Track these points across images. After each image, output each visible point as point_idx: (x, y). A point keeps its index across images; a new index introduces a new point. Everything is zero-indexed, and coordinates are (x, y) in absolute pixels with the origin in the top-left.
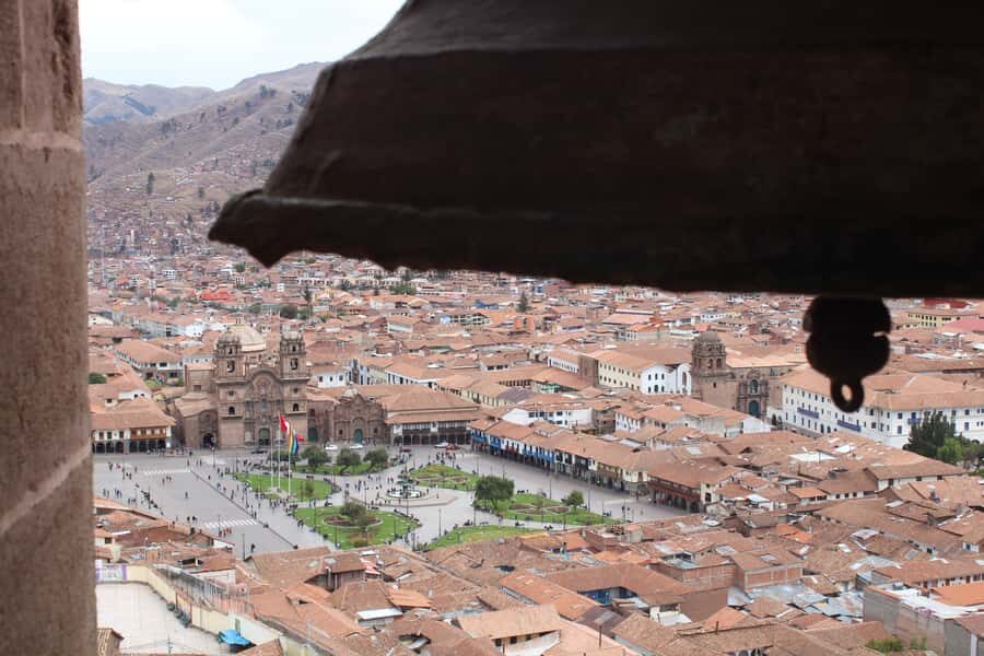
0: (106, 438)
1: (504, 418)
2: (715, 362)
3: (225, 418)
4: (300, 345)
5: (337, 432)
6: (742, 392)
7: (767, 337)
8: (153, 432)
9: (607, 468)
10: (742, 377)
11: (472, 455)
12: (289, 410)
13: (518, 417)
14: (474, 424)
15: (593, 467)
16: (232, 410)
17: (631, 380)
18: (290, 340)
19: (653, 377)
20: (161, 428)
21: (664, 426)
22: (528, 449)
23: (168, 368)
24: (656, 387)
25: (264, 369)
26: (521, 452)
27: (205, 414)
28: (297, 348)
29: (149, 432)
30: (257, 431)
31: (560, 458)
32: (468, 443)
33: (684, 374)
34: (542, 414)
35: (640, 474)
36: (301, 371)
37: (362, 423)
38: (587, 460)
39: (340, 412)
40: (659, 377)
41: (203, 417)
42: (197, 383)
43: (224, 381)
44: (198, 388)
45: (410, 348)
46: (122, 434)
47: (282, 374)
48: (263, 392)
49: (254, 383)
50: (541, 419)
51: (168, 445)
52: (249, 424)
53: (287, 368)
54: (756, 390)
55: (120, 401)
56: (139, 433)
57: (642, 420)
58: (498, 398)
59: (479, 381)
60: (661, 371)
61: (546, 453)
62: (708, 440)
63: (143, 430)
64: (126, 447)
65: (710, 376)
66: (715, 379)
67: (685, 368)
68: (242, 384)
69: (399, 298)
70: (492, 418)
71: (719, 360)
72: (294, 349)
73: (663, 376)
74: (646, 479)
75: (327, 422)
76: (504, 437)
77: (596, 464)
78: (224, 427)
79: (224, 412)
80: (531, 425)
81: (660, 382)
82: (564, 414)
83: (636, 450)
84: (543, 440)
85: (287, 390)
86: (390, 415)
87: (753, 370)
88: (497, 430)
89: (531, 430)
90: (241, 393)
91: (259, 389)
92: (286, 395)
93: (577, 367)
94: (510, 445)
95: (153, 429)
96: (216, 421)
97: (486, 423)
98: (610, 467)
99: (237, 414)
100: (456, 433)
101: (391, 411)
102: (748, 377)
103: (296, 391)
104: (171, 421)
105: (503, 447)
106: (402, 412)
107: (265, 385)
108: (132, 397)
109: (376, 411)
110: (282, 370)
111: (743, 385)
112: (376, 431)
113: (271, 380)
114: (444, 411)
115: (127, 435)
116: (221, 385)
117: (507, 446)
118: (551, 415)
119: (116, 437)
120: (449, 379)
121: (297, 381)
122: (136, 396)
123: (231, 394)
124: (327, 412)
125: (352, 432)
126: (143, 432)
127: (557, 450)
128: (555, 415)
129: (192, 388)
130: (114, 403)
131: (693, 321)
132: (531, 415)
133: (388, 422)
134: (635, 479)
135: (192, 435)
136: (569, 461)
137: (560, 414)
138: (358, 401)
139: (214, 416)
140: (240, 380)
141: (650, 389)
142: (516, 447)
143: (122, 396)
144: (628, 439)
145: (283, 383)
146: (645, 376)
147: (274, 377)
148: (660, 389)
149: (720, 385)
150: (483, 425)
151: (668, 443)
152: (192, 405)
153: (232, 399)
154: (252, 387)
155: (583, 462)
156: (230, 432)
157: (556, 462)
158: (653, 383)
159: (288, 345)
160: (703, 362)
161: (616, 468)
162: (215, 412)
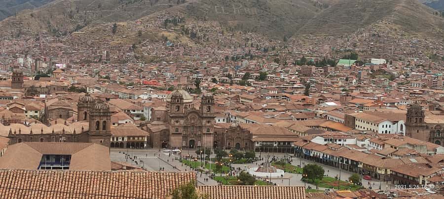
0: (115, 140)
1: (312, 141)
2: (418, 120)
3: (173, 134)
4: (212, 100)
5: (228, 144)
6: (432, 136)
7: (438, 112)
8: (138, 139)
9: (368, 167)
10: (432, 128)
11: (295, 158)
12: (205, 131)
13: (319, 140)
14: (296, 143)
15: (360, 166)
16: (177, 130)
17: (373, 127)
18: (207, 97)
19: (385, 126)
20: (142, 137)
21: (395, 148)
22: (325, 156)
23: (136, 112)
24: (386, 131)
25: (193, 110)
26: (321, 158)
27: (163, 131)
28: (210, 101)
29: (136, 139)
30: (189, 140)
31: (342, 161)
32: (293, 153)
33: (402, 125)
34: (331, 140)
35: (386, 170)
36: (212, 112)
37: (239, 140)
38: (357, 162)
39: (229, 134)
40: (388, 126)
41: (162, 132)
42: (158, 117)
43: (173, 115)
44: (159, 119)
45: (255, 109)
46: (123, 139)
47: (202, 114)
48: (193, 122)
49: (189, 117)
50: (331, 142)
51: (145, 145)
52: (185, 137)
53: (205, 110)
54: (439, 135)
55: (119, 124)
56: (131, 138)
57: (384, 145)
58: (305, 133)
59: (294, 124)
60: (389, 123)
61: (335, 158)
62: (420, 156)
63: (134, 137)
64: (125, 145)
65: (416, 126)
66: (418, 128)
67: (402, 122)
68: (182, 118)
69: (242, 87)
70: (306, 141)
71: (421, 119)
72: (209, 101)
73: (390, 126)
74: (389, 172)
75: (223, 138)
76: (312, 150)
77: (362, 164)
78: (172, 138)
79: (172, 131)
80: (326, 145)
81: (388, 129)
82: (342, 140)
83: (383, 158)
84: (333, 152)
85: (204, 122)
86: (254, 137)
87: (438, 125)
88: (309, 147)
89: (326, 147)
90: (182, 122)
91: (191, 120)
92: (204, 124)
93: (343, 120)
94: (315, 154)
95: (138, 137)
96: (169, 135)
97: (302, 143)
98: (370, 166)
99: (179, 132)
100: (286, 148)
101: (254, 135)
102: (435, 128)
103: (209, 122)
104: (147, 134)
105: (312, 155)
106: (260, 136)
107: (194, 119)
108: (125, 123)
109: (247, 134)
110: (202, 112)
111: (432, 132)
112: (246, 144)
113: (197, 117)
114: (280, 136)
115: (126, 139)
116: (172, 117)
117: (314, 155)
118: (336, 141)
119: (120, 140)
120: (278, 123)
121: (209, 117)
122: (126, 122)
123: (177, 122)
124: (223, 133)
125: (235, 144)
126: (134, 138)
127: (341, 157)
128: (338, 141)
129: (156, 119)
130: (116, 125)
131: (396, 104)
132: (325, 140)
133: (253, 140)
134: (383, 172)
135: (156, 141)
136: (347, 162)
137: (340, 140)
138: (238, 129)
139: (168, 132)
140: (182, 115)
141: (383, 132)
142: (318, 155)
143: (120, 122)
144: (378, 153)
145: (203, 118)
146: (380, 125)
147: (198, 115)
148: (388, 133)
149: (421, 132)
150: (300, 144)
151: (399, 156)
152: (157, 127)
153: (177, 124)
154: (187, 119)
155: (354, 163)
156: (175, 140)
157: (340, 163)
158: (384, 129)
159: (206, 99)
160: (412, 119)
161: (373, 167)
162: (168, 130)
